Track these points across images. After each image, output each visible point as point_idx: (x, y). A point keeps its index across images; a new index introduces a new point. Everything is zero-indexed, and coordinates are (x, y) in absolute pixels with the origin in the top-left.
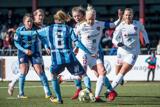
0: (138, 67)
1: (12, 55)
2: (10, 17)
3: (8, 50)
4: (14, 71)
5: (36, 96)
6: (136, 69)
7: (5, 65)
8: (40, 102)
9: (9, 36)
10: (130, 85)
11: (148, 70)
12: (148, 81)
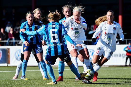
0: (118, 55)
1: (15, 45)
2: (13, 14)
3: (12, 41)
4: (17, 58)
5: (35, 78)
6: (116, 56)
7: (9, 53)
8: (38, 83)
9: (13, 30)
10: (111, 69)
11: (126, 57)
12: (126, 66)
